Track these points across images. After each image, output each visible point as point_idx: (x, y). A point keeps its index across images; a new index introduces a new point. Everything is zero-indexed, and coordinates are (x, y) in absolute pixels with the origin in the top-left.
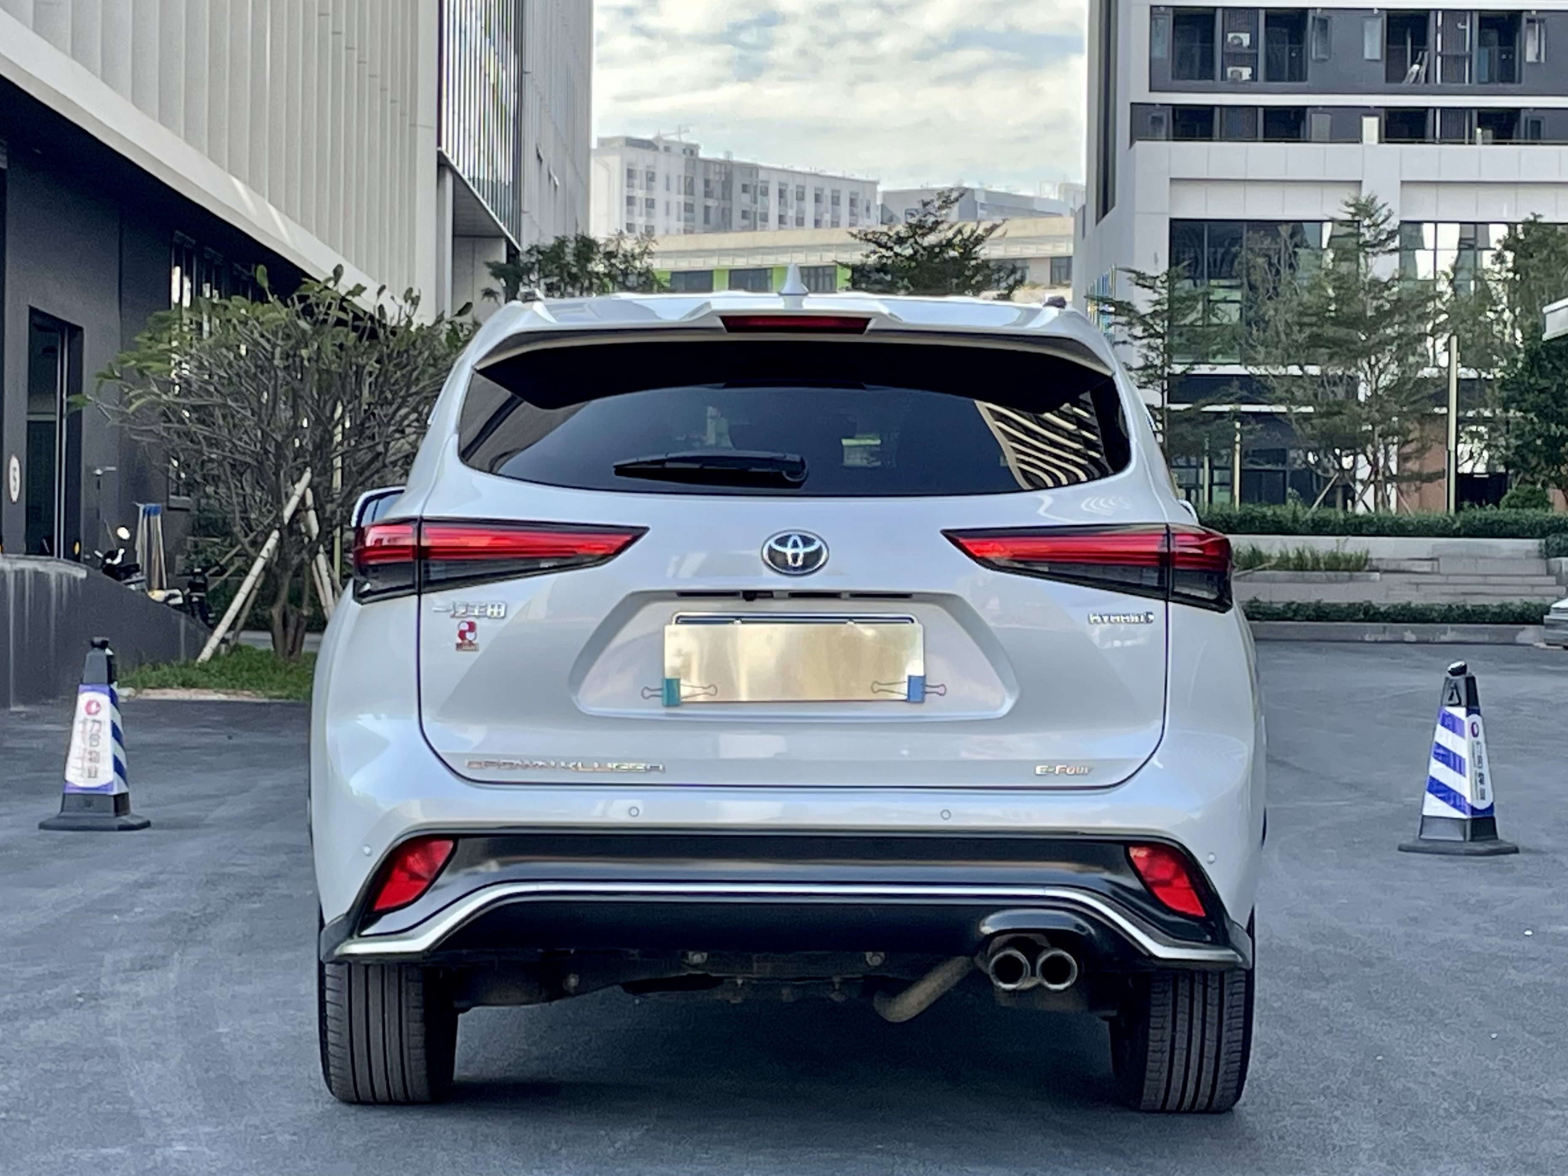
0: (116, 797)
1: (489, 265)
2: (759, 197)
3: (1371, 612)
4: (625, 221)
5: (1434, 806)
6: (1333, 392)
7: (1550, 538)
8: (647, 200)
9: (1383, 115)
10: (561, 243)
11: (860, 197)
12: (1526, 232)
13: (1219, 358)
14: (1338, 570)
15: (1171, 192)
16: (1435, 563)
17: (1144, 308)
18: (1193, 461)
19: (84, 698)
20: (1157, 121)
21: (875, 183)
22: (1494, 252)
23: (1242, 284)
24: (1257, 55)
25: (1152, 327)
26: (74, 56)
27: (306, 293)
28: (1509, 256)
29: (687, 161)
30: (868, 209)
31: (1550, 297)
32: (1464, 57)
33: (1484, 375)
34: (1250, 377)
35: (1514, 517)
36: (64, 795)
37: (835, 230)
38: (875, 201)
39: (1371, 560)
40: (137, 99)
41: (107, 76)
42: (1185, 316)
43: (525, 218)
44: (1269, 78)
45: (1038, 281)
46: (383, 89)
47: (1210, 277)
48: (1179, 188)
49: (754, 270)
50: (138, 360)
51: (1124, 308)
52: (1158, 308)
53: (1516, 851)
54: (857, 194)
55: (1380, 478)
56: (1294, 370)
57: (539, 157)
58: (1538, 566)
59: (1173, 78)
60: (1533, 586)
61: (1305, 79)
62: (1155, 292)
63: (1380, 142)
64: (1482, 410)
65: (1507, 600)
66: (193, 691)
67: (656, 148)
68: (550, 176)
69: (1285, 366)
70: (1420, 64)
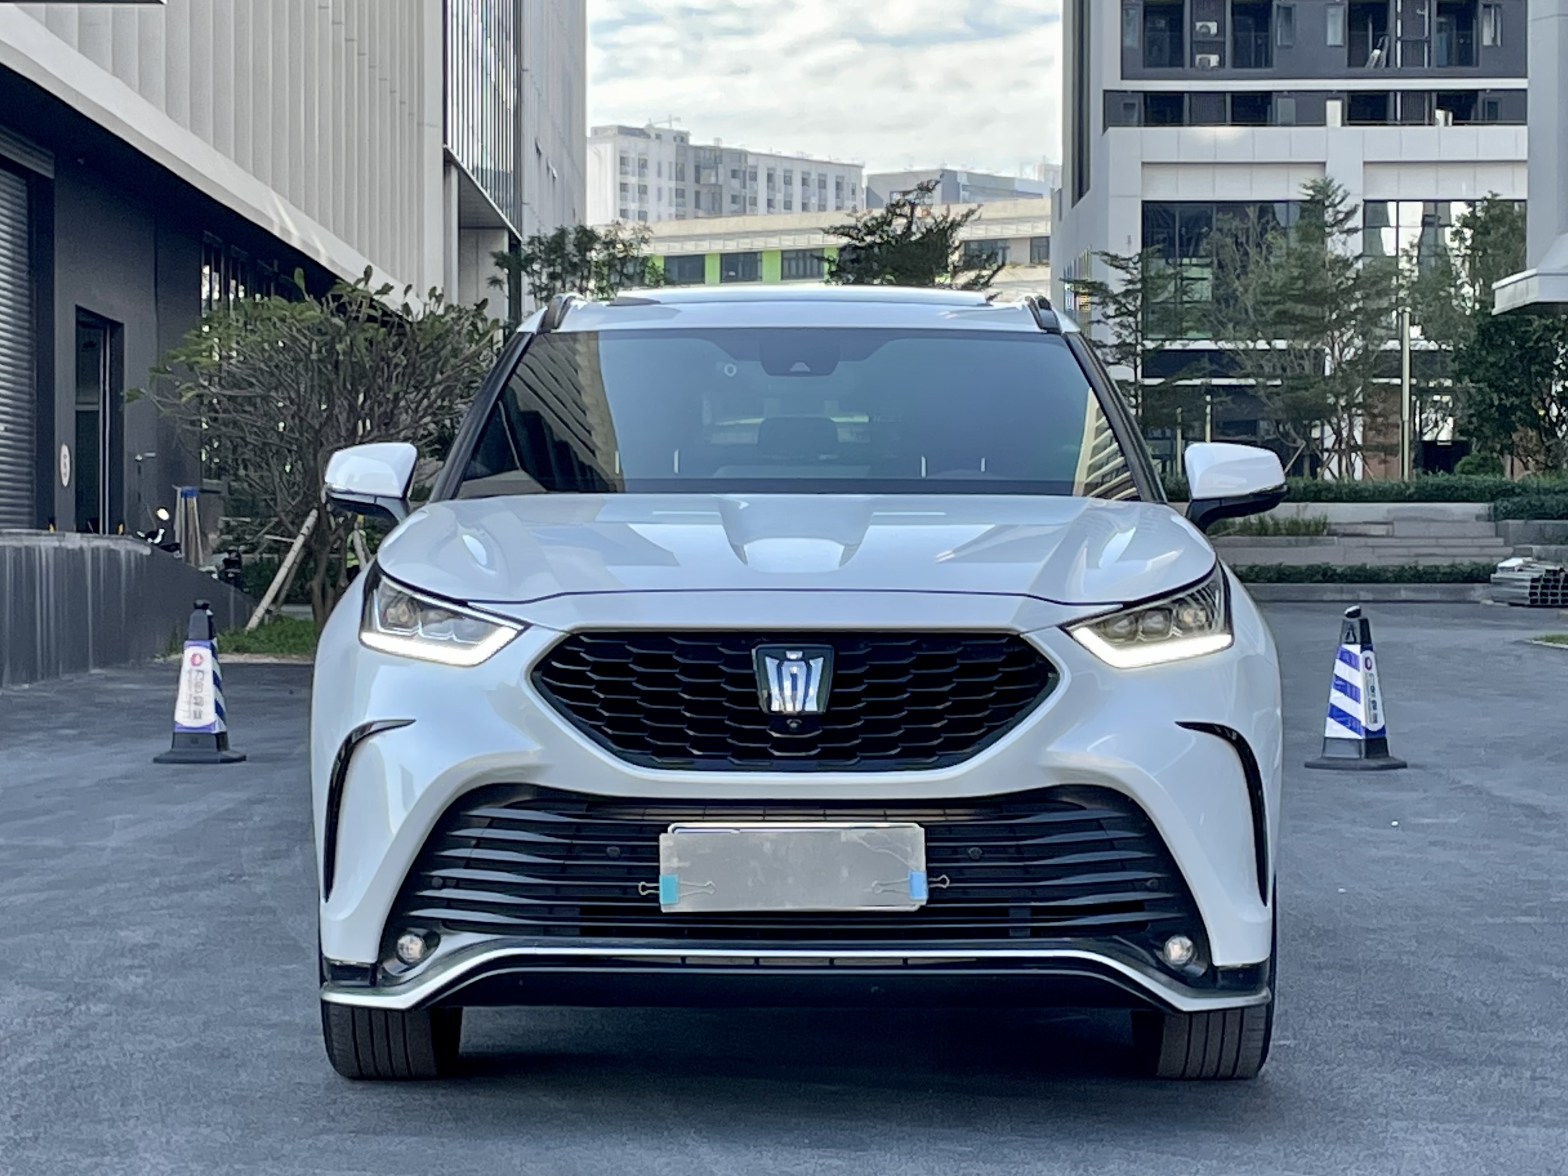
0: (217, 735)
1: (494, 255)
2: (748, 182)
3: (1329, 573)
4: (619, 206)
5: (1334, 729)
6: (1300, 365)
7: (1499, 502)
8: (639, 186)
9: (1346, 99)
10: (562, 233)
11: (846, 180)
12: (1486, 210)
13: (1192, 334)
14: (1297, 535)
15: (1143, 175)
16: (1390, 527)
17: (1117, 288)
18: (1168, 433)
19: (190, 651)
20: (1129, 107)
21: (860, 167)
22: (1454, 229)
23: (1212, 262)
24: (1224, 43)
25: (1124, 306)
26: (115, 73)
27: (339, 293)
28: (1468, 233)
29: (677, 146)
30: (853, 192)
31: (1507, 271)
32: (1423, 42)
33: (1444, 347)
34: (1220, 352)
35: (1464, 481)
36: (174, 734)
37: (823, 214)
38: (861, 183)
39: (1330, 524)
40: (171, 111)
41: (144, 90)
42: (1156, 296)
43: (525, 209)
44: (1234, 66)
45: (1018, 261)
46: (393, 92)
47: (1182, 256)
48: (1151, 172)
49: (745, 254)
50: (188, 356)
51: (1097, 289)
52: (1130, 287)
53: (1404, 766)
54: (843, 177)
55: (1343, 446)
56: (1262, 345)
57: (538, 150)
58: (1487, 528)
59: (1144, 66)
60: (1482, 547)
61: (1271, 66)
62: (1128, 272)
63: (1343, 125)
64: (1442, 380)
65: (1458, 561)
66: (246, 655)
67: (648, 136)
68: (548, 168)
69: (1254, 341)
70: (1381, 49)
